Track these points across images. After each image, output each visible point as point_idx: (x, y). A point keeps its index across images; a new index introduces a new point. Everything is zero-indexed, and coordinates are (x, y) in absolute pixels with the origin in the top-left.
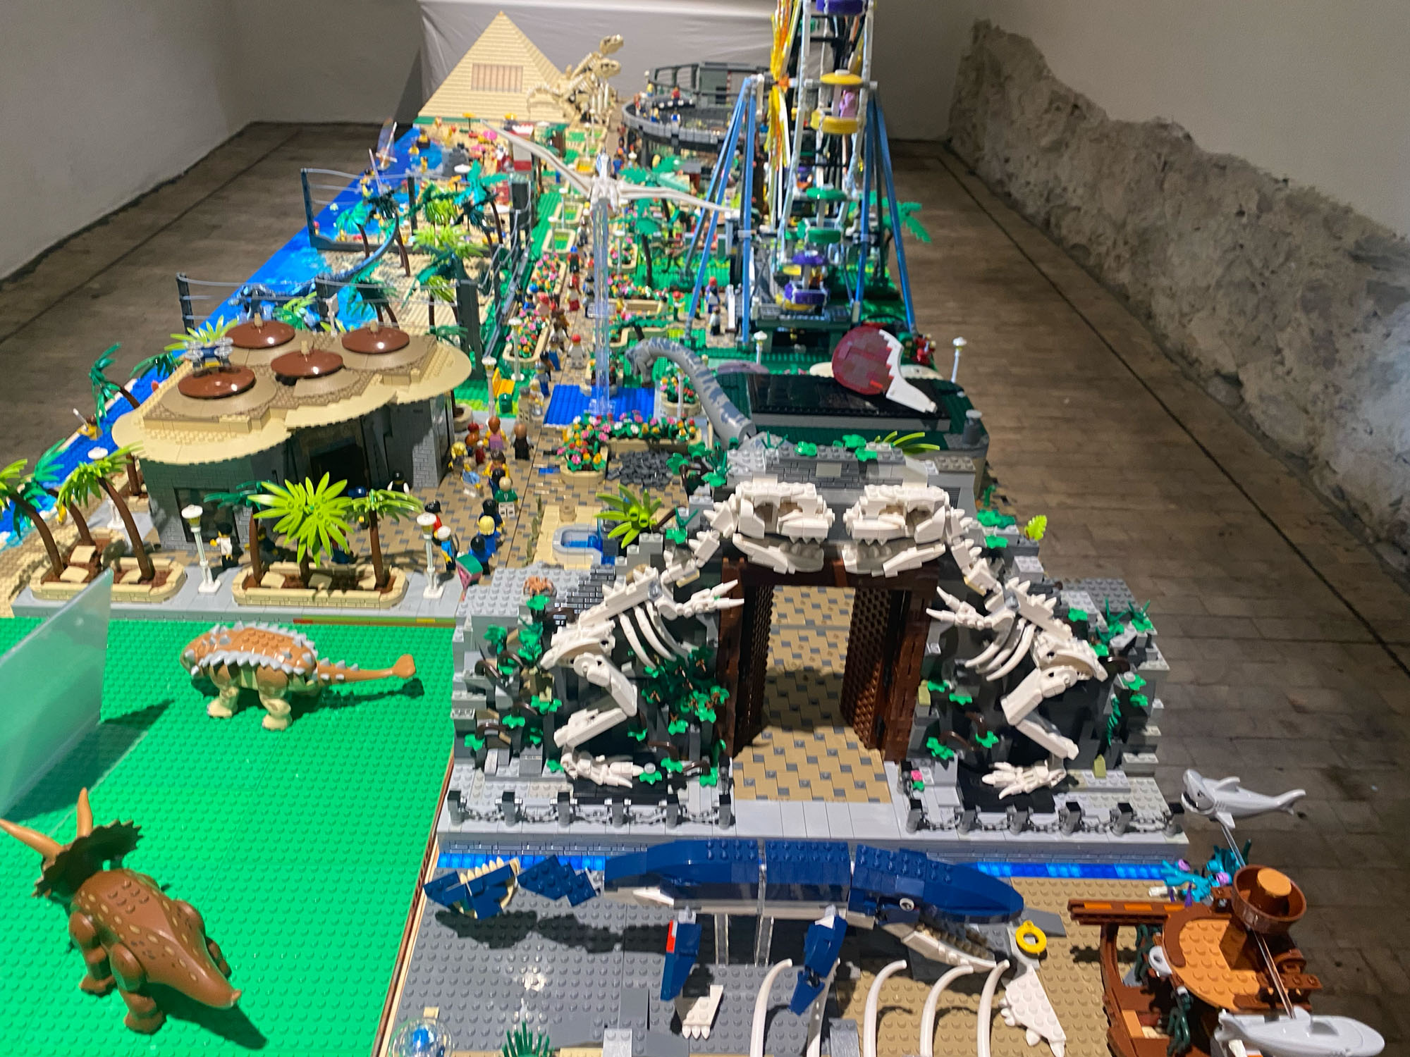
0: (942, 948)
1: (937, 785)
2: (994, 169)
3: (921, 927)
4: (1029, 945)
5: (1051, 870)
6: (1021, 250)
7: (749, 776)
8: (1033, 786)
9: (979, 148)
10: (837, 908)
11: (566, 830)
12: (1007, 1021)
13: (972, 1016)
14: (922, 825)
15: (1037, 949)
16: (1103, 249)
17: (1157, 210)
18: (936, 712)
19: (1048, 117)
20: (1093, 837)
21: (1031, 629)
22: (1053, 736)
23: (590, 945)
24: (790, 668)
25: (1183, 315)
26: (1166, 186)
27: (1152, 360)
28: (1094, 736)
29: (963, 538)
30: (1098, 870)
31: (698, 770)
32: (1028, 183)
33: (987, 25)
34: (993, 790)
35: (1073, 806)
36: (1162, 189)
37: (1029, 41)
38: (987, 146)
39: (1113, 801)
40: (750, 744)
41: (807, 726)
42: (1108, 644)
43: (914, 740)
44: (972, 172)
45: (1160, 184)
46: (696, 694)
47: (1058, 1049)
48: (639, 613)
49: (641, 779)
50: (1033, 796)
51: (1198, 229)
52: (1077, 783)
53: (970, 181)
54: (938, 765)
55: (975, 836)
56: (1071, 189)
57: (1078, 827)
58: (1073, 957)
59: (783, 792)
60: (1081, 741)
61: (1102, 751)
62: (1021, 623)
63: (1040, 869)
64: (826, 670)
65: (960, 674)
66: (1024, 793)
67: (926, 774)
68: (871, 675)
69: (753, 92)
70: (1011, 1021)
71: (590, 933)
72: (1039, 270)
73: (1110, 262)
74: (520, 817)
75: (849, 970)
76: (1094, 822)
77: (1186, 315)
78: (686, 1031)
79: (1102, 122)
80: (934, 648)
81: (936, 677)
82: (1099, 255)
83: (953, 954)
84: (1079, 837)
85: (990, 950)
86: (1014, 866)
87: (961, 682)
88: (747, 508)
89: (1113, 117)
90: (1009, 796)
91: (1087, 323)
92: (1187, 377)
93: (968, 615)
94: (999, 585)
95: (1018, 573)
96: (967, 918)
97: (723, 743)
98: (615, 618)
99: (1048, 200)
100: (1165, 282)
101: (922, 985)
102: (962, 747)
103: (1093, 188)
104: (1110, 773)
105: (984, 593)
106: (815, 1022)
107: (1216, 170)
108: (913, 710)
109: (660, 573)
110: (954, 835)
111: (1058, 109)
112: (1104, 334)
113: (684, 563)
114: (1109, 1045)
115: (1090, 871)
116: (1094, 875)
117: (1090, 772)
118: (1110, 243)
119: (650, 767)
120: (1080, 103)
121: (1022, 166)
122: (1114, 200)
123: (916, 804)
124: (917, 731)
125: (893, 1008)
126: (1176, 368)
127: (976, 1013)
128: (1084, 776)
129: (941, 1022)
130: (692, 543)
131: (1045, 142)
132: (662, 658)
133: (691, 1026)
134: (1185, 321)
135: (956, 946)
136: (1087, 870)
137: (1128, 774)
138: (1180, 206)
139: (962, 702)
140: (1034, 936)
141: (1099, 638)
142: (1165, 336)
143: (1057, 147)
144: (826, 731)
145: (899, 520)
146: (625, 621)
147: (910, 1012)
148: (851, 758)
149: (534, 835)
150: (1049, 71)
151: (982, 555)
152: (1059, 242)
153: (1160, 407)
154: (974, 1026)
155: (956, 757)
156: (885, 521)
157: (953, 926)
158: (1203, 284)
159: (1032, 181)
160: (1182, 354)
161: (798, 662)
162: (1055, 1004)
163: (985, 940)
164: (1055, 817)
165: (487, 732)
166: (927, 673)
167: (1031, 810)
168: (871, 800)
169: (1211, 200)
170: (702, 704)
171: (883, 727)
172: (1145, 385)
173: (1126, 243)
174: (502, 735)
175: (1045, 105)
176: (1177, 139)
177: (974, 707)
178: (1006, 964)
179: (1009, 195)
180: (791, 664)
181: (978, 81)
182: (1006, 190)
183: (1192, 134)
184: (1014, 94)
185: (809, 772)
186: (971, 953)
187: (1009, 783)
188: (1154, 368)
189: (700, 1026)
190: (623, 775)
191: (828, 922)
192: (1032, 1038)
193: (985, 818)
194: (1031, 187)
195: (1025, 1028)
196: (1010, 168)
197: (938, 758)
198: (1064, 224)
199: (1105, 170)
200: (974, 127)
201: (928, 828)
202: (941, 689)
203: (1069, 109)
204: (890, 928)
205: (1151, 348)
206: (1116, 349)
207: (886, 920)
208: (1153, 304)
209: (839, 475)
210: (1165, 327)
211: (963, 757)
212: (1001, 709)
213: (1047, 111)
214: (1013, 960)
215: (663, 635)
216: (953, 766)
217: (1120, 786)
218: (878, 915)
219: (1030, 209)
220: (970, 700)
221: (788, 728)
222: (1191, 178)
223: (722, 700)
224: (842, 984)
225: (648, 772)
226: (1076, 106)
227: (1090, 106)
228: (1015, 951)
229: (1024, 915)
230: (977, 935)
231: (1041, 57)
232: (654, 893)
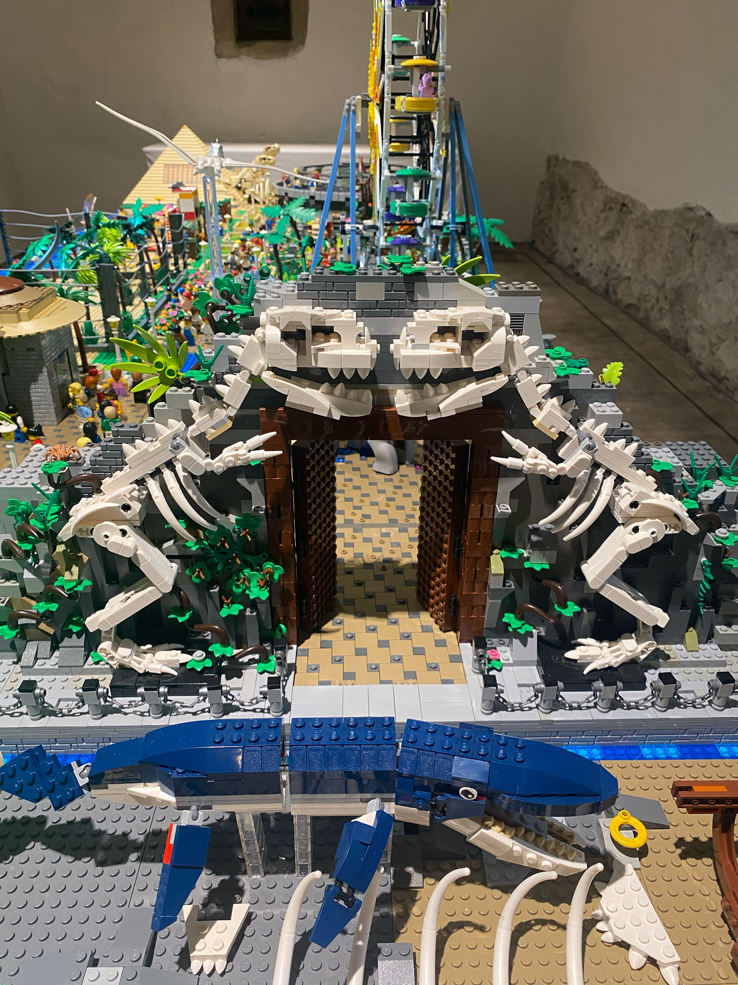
0: (517, 847)
1: (516, 663)
2: (565, 257)
3: (490, 823)
4: (627, 839)
5: (646, 751)
6: (589, 311)
7: (313, 662)
8: (621, 659)
9: (554, 244)
10: (383, 800)
11: (98, 723)
12: (604, 937)
13: (559, 931)
14: (499, 705)
15: (636, 843)
16: (649, 305)
17: (689, 270)
18: (511, 583)
19: (604, 215)
20: (690, 713)
21: (610, 481)
22: (641, 603)
23: (101, 855)
24: (368, 559)
25: (712, 345)
26: (694, 252)
27: (691, 380)
28: (684, 606)
29: (529, 372)
30: (697, 750)
31: (257, 656)
32: (591, 264)
33: (556, 158)
34: (576, 666)
35: (667, 678)
36: (691, 255)
37: (587, 164)
38: (560, 241)
39: (710, 674)
40: (319, 630)
41: (382, 612)
42: (696, 499)
43: (489, 619)
44: (550, 261)
45: (690, 252)
46: (247, 572)
47: (670, 974)
48: (167, 474)
49: (189, 667)
50: (620, 670)
51: (720, 280)
52: (668, 657)
53: (549, 268)
54: (516, 642)
55: (559, 716)
56: (623, 264)
57: (673, 703)
58: (679, 851)
59: (349, 677)
60: (669, 610)
61: (692, 624)
62: (600, 473)
63: (634, 751)
64: (405, 561)
65: (534, 538)
66: (610, 668)
67: (505, 653)
68: (441, 550)
69: (353, 108)
70: (608, 937)
71: (105, 840)
72: (602, 322)
73: (654, 314)
74: (45, 711)
75: (409, 876)
76: (690, 697)
77: (715, 344)
78: (195, 966)
79: (643, 213)
80: (504, 508)
81: (509, 544)
82: (646, 310)
83: (531, 855)
84: (675, 714)
85: (577, 847)
86: (604, 748)
87: (535, 546)
88: (273, 333)
89: (651, 208)
90: (595, 670)
91: (640, 356)
92: (718, 390)
93: (537, 461)
94: (572, 427)
95: (593, 415)
96: (549, 809)
97: (282, 626)
98: (141, 482)
99: (606, 275)
100: (697, 322)
101: (497, 893)
102: (542, 622)
103: (639, 262)
104: (702, 646)
105: (555, 437)
106: (357, 948)
107: (731, 235)
108: (486, 583)
109: (188, 426)
110: (535, 716)
111: (611, 208)
112: (653, 363)
113: (211, 412)
114: (733, 964)
115: (690, 752)
116: (694, 757)
117: (679, 646)
118: (654, 300)
119: (199, 654)
120: (626, 202)
121: (586, 253)
122: (655, 269)
123: (490, 681)
124: (493, 604)
125: (461, 925)
126: (708, 384)
127: (564, 927)
128: (675, 650)
129: (522, 941)
130: (219, 387)
131: (602, 233)
132: (204, 529)
133: (203, 958)
134: (714, 349)
135: (536, 844)
136: (685, 750)
137: (723, 648)
138: (706, 265)
139: (538, 568)
140: (632, 828)
141: (685, 491)
142: (699, 363)
143: (611, 236)
144: (401, 617)
145: (453, 345)
146: (153, 486)
147: (481, 929)
148: (426, 641)
149: (61, 729)
150: (603, 182)
151: (551, 394)
152: (616, 303)
153: (698, 411)
154: (562, 946)
155: (535, 632)
156: (438, 349)
157: (531, 819)
158: (726, 321)
159: (594, 262)
160: (713, 375)
161: (378, 555)
162: (662, 912)
163: (572, 836)
164: (648, 691)
165: (21, 621)
166: (498, 542)
167: (620, 684)
168: (444, 682)
169: (729, 257)
170: (254, 583)
171: (456, 604)
172: (687, 397)
173: (666, 298)
174: (43, 626)
175: (602, 207)
176: (701, 217)
177: (552, 574)
178: (600, 866)
179: (578, 274)
180: (369, 554)
181: (552, 197)
182: (575, 271)
183: (712, 212)
184: (577, 202)
185: (377, 655)
186: (555, 854)
187: (595, 658)
188: (694, 385)
189: (215, 957)
190: (168, 663)
191: (369, 819)
192: (636, 959)
193: (570, 696)
194: (593, 267)
195: (626, 946)
196: (577, 255)
197: (515, 634)
198: (619, 291)
199: (647, 247)
200: (550, 229)
201: (506, 709)
202: (515, 556)
203: (619, 207)
204: (453, 823)
205: (690, 372)
206: (662, 372)
207: (445, 814)
208: (689, 340)
209: (382, 298)
210: (699, 356)
211: (543, 634)
212: (581, 577)
213: (603, 211)
214: (607, 859)
215: (194, 498)
216: (533, 642)
217: (714, 658)
218: (433, 808)
219: (594, 283)
220: (547, 567)
221: (361, 614)
222: (713, 244)
223: (276, 577)
224: (399, 894)
225: (196, 659)
226: (624, 205)
227: (633, 201)
228: (610, 847)
229: (618, 803)
230: (561, 830)
231: (596, 173)
232: (154, 790)
